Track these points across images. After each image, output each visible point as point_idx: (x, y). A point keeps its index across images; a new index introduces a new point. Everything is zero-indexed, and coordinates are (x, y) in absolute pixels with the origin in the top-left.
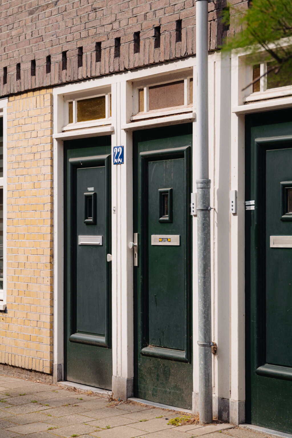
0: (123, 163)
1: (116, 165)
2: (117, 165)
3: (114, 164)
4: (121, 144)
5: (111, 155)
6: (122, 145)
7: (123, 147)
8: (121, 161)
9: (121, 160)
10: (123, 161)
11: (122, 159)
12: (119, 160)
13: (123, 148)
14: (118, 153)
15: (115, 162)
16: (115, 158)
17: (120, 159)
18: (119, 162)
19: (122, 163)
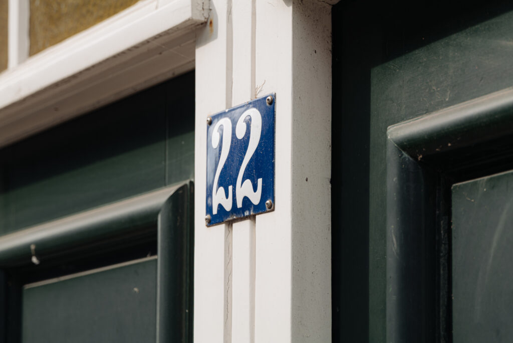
0: (272, 208)
1: (222, 227)
2: (230, 224)
3: (213, 221)
4: (258, 83)
5: (192, 184)
6: (260, 96)
7: (272, 102)
8: (256, 198)
9: (255, 189)
10: (269, 192)
11: (260, 181)
12: (245, 190)
13: (268, 108)
14: (239, 146)
15: (215, 212)
16: (220, 185)
17: (248, 182)
18: (239, 205)
19: (261, 208)
